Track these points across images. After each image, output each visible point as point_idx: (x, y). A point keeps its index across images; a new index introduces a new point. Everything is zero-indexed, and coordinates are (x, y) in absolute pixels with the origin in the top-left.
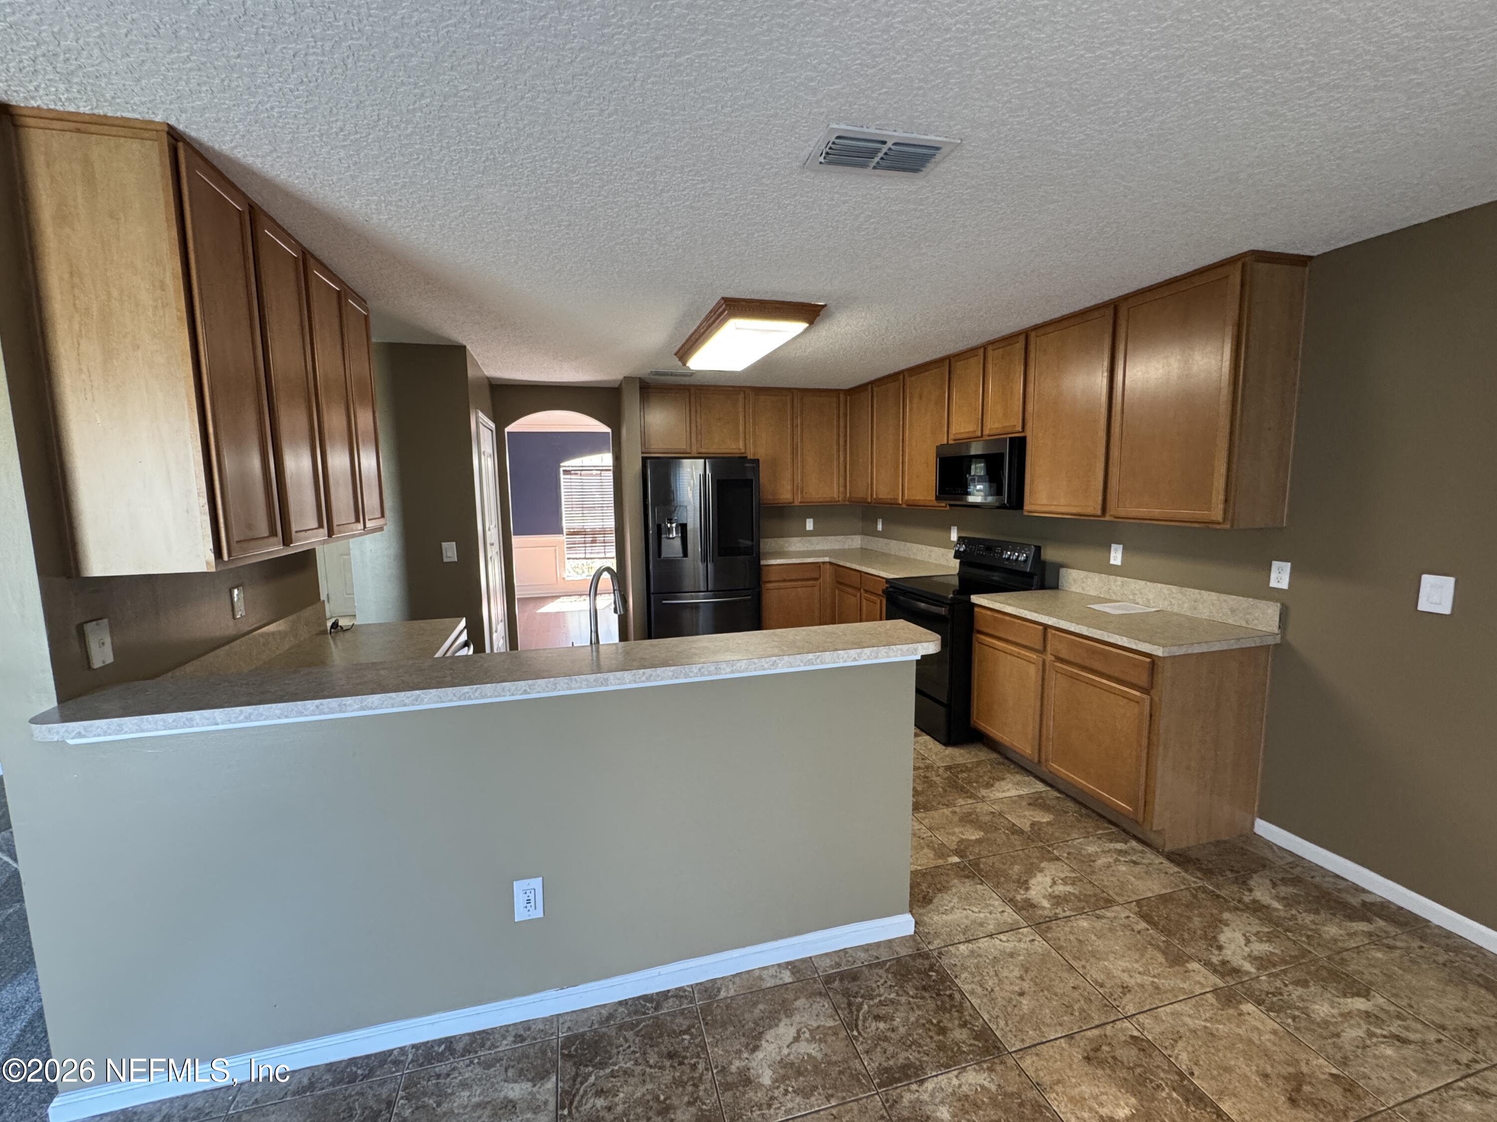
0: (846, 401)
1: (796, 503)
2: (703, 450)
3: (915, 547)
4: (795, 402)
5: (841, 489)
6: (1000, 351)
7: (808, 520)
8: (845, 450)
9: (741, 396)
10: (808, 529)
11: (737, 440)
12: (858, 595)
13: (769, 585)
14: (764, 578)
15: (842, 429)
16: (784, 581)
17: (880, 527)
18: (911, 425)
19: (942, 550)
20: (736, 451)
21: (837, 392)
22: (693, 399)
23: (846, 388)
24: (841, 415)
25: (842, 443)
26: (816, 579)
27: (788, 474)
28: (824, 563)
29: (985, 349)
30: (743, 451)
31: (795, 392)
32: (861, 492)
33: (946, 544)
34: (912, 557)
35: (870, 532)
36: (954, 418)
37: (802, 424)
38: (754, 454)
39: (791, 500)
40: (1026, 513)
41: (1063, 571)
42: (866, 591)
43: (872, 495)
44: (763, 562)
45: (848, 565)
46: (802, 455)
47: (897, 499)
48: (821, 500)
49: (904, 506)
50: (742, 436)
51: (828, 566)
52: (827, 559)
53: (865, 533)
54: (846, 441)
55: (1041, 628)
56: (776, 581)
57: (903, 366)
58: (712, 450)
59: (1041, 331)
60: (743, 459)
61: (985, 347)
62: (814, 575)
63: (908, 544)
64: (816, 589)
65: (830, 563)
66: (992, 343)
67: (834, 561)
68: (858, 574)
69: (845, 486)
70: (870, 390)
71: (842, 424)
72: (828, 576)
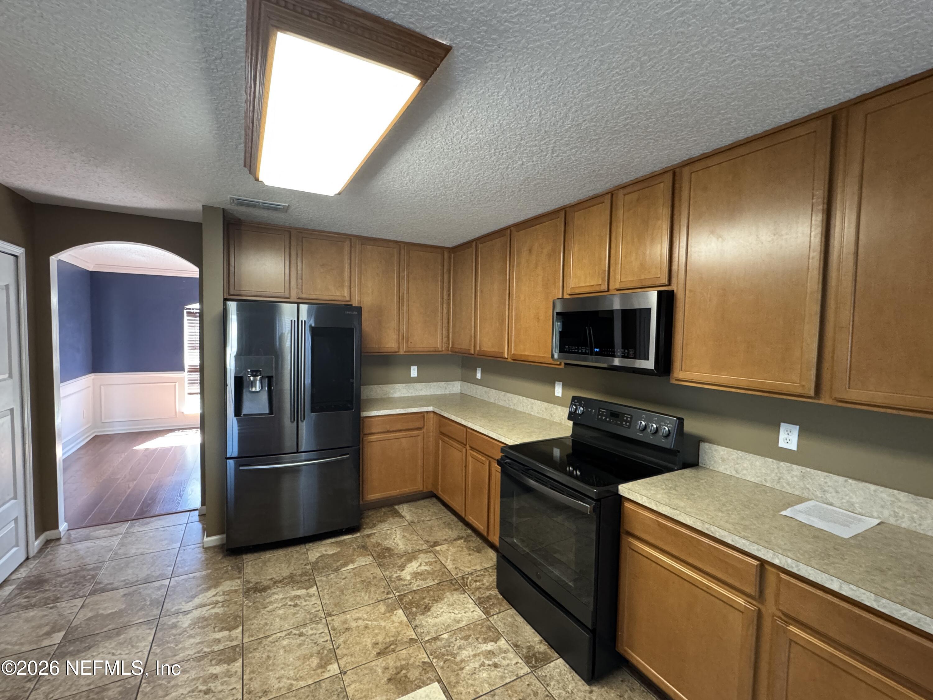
0: (450, 258)
1: (402, 352)
2: (304, 296)
3: (516, 399)
4: (402, 257)
5: (445, 340)
6: (634, 196)
7: (412, 368)
8: (449, 304)
9: (348, 242)
10: (412, 375)
11: (342, 286)
12: (464, 450)
13: (371, 438)
14: (366, 431)
15: (446, 284)
16: (388, 432)
17: (479, 376)
18: (518, 279)
19: (546, 404)
20: (340, 298)
21: (442, 249)
22: (293, 243)
23: (450, 246)
24: (445, 270)
25: (445, 297)
26: (420, 429)
27: (394, 324)
28: (427, 412)
29: (612, 195)
30: (348, 299)
31: (402, 245)
32: (464, 343)
33: (552, 400)
34: (512, 407)
35: (469, 379)
36: (571, 272)
37: (408, 277)
38: (360, 302)
39: (397, 350)
40: (673, 382)
41: (704, 446)
42: (472, 448)
43: (475, 346)
44: (365, 414)
45: (453, 418)
46: (408, 306)
47: (503, 353)
48: (426, 349)
49: (509, 360)
50: (346, 283)
51: (432, 415)
52: (431, 409)
53: (464, 379)
54: (449, 295)
55: (755, 563)
56: (378, 433)
57: (511, 222)
58: (314, 297)
59: (698, 166)
60: (349, 307)
61: (612, 193)
62: (418, 425)
63: (509, 395)
64: (420, 438)
65: (434, 412)
66: (624, 187)
67: (437, 410)
68: (465, 429)
69: (448, 337)
70: (474, 246)
71: (446, 280)
72: (431, 424)
